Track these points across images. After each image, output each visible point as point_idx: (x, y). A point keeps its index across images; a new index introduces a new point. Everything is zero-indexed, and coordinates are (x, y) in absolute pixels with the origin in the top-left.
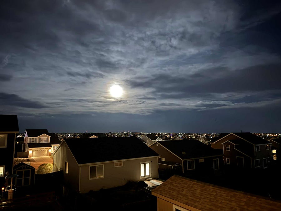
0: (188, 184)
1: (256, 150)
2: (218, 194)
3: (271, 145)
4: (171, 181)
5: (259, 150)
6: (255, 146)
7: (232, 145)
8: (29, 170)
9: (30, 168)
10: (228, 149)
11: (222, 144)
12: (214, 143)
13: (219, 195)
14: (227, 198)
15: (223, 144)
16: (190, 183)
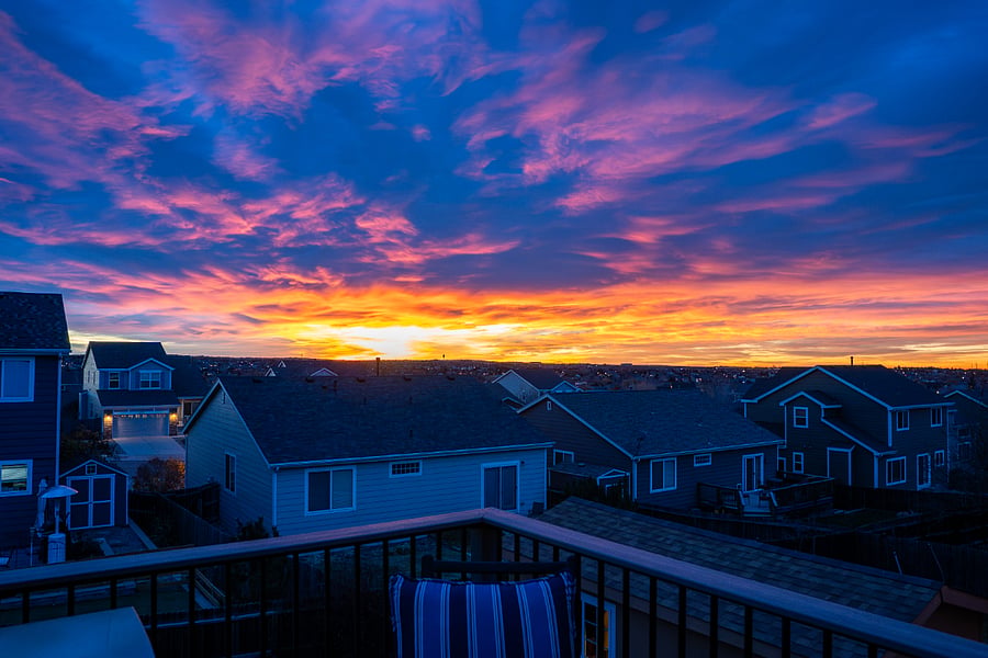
0: (605, 524)
1: (894, 425)
2: (687, 550)
3: (951, 407)
4: (557, 516)
5: (906, 426)
6: (893, 413)
7: (814, 409)
8: (109, 479)
9: (113, 472)
10: (801, 421)
11: (782, 404)
12: (755, 401)
13: (687, 553)
14: (710, 559)
15: (786, 404)
16: (613, 520)
